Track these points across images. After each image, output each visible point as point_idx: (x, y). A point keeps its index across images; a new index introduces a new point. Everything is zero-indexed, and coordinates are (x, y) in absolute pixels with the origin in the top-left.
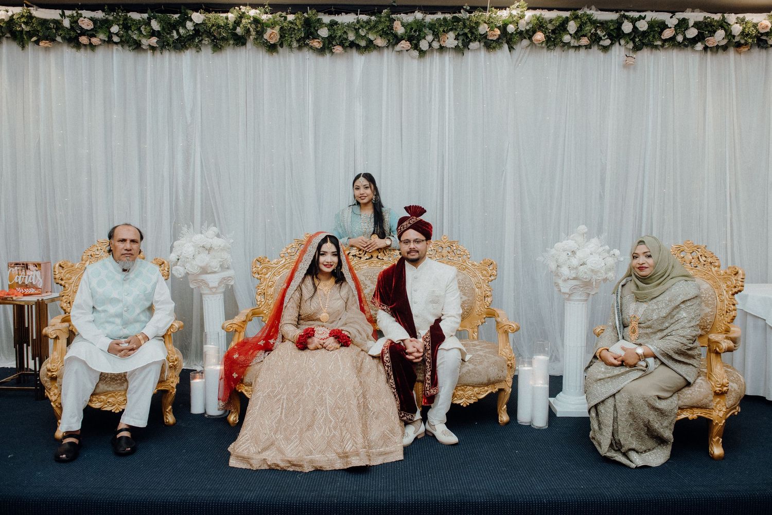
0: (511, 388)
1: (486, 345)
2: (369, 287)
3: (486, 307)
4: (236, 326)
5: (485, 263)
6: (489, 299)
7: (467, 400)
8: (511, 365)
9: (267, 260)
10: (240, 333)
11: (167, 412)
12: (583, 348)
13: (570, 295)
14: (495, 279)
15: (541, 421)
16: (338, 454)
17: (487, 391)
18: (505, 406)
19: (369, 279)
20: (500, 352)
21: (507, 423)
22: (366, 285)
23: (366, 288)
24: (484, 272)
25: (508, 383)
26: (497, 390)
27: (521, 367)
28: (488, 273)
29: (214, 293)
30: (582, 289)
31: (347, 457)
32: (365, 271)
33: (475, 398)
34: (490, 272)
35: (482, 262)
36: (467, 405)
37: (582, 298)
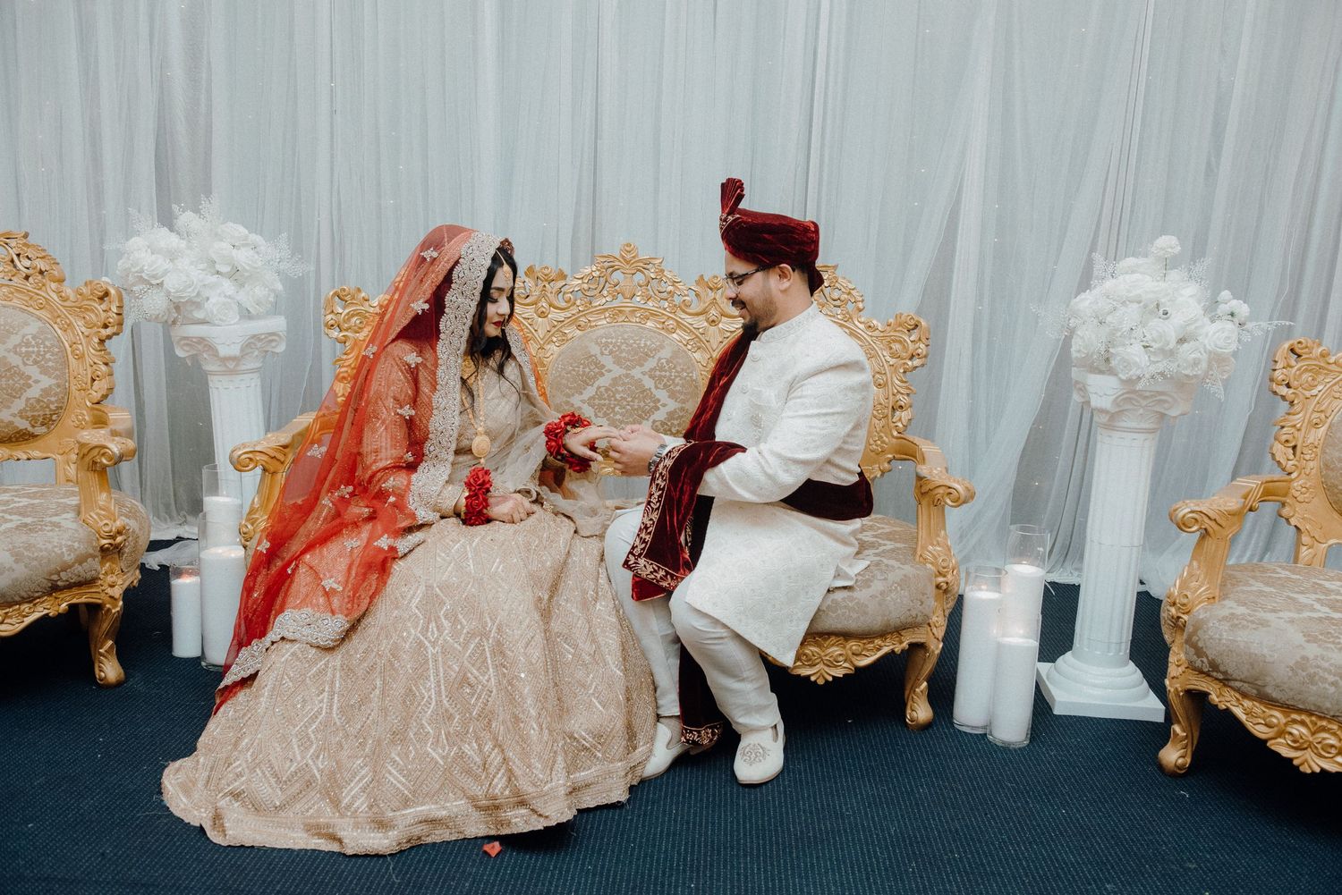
0: (943, 641)
1: (887, 529)
2: (610, 371)
3: (895, 433)
4: (265, 458)
5: (900, 325)
6: (905, 415)
7: (826, 669)
8: (945, 586)
9: (363, 295)
10: (274, 473)
11: (101, 654)
12: (1135, 549)
13: (1113, 416)
14: (923, 365)
15: (1012, 727)
16: (473, 800)
17: (879, 650)
18: (925, 684)
19: (611, 352)
20: (919, 553)
21: (927, 726)
22: (603, 366)
23: (602, 375)
24: (896, 346)
25: (934, 630)
26: (905, 645)
27: (972, 590)
28: (905, 348)
29: (233, 372)
30: (1144, 403)
31: (497, 807)
32: (601, 332)
33: (846, 665)
34: (911, 347)
35: (891, 320)
36: (827, 681)
37: (1143, 425)
